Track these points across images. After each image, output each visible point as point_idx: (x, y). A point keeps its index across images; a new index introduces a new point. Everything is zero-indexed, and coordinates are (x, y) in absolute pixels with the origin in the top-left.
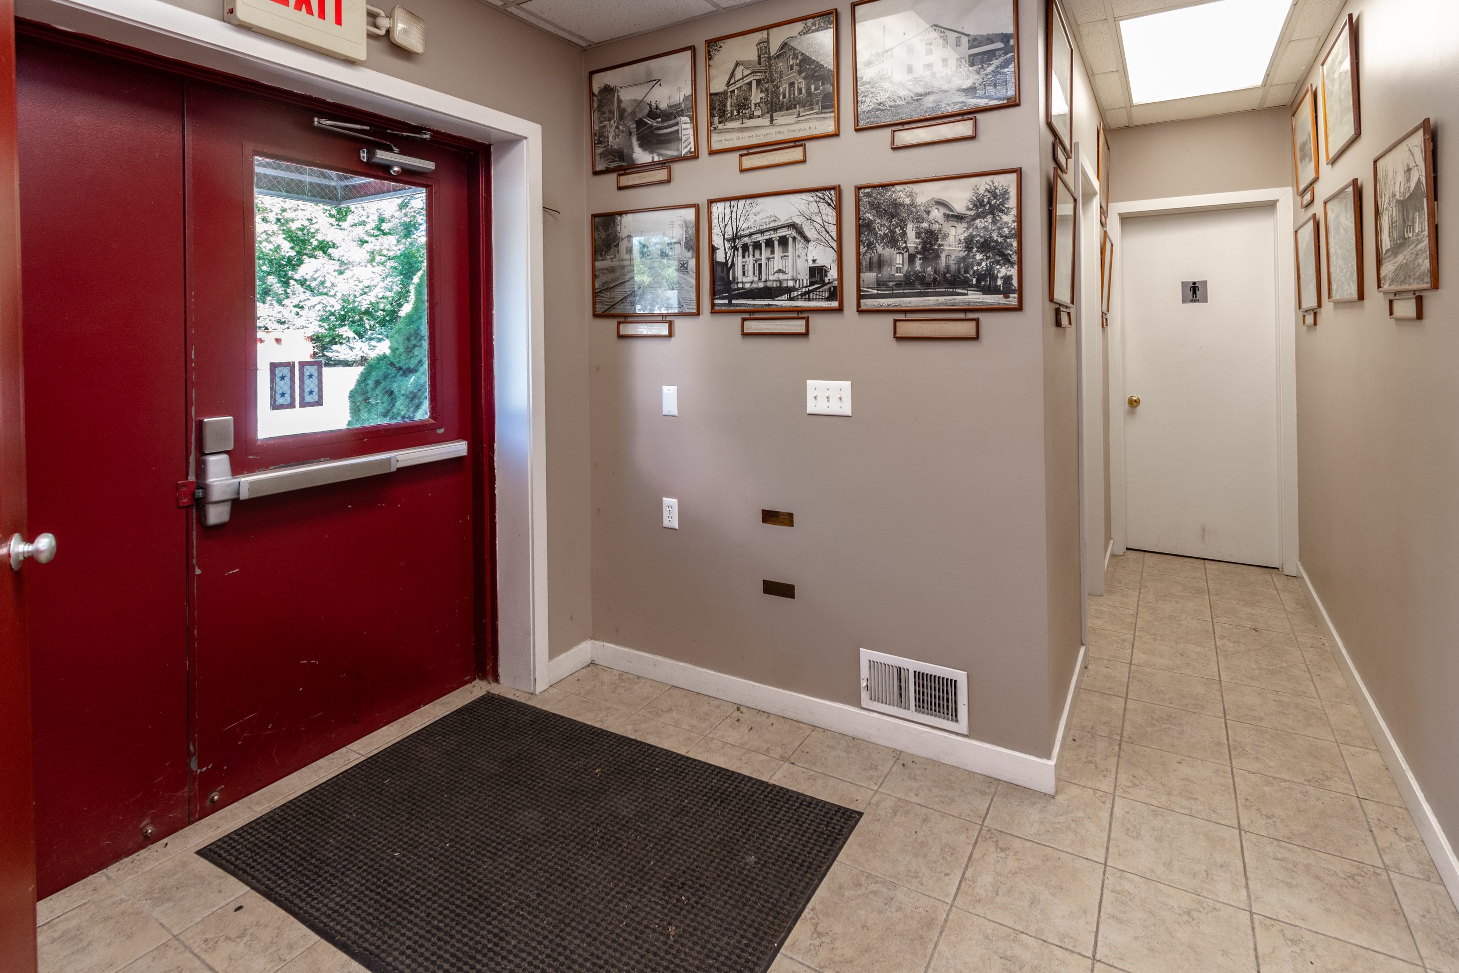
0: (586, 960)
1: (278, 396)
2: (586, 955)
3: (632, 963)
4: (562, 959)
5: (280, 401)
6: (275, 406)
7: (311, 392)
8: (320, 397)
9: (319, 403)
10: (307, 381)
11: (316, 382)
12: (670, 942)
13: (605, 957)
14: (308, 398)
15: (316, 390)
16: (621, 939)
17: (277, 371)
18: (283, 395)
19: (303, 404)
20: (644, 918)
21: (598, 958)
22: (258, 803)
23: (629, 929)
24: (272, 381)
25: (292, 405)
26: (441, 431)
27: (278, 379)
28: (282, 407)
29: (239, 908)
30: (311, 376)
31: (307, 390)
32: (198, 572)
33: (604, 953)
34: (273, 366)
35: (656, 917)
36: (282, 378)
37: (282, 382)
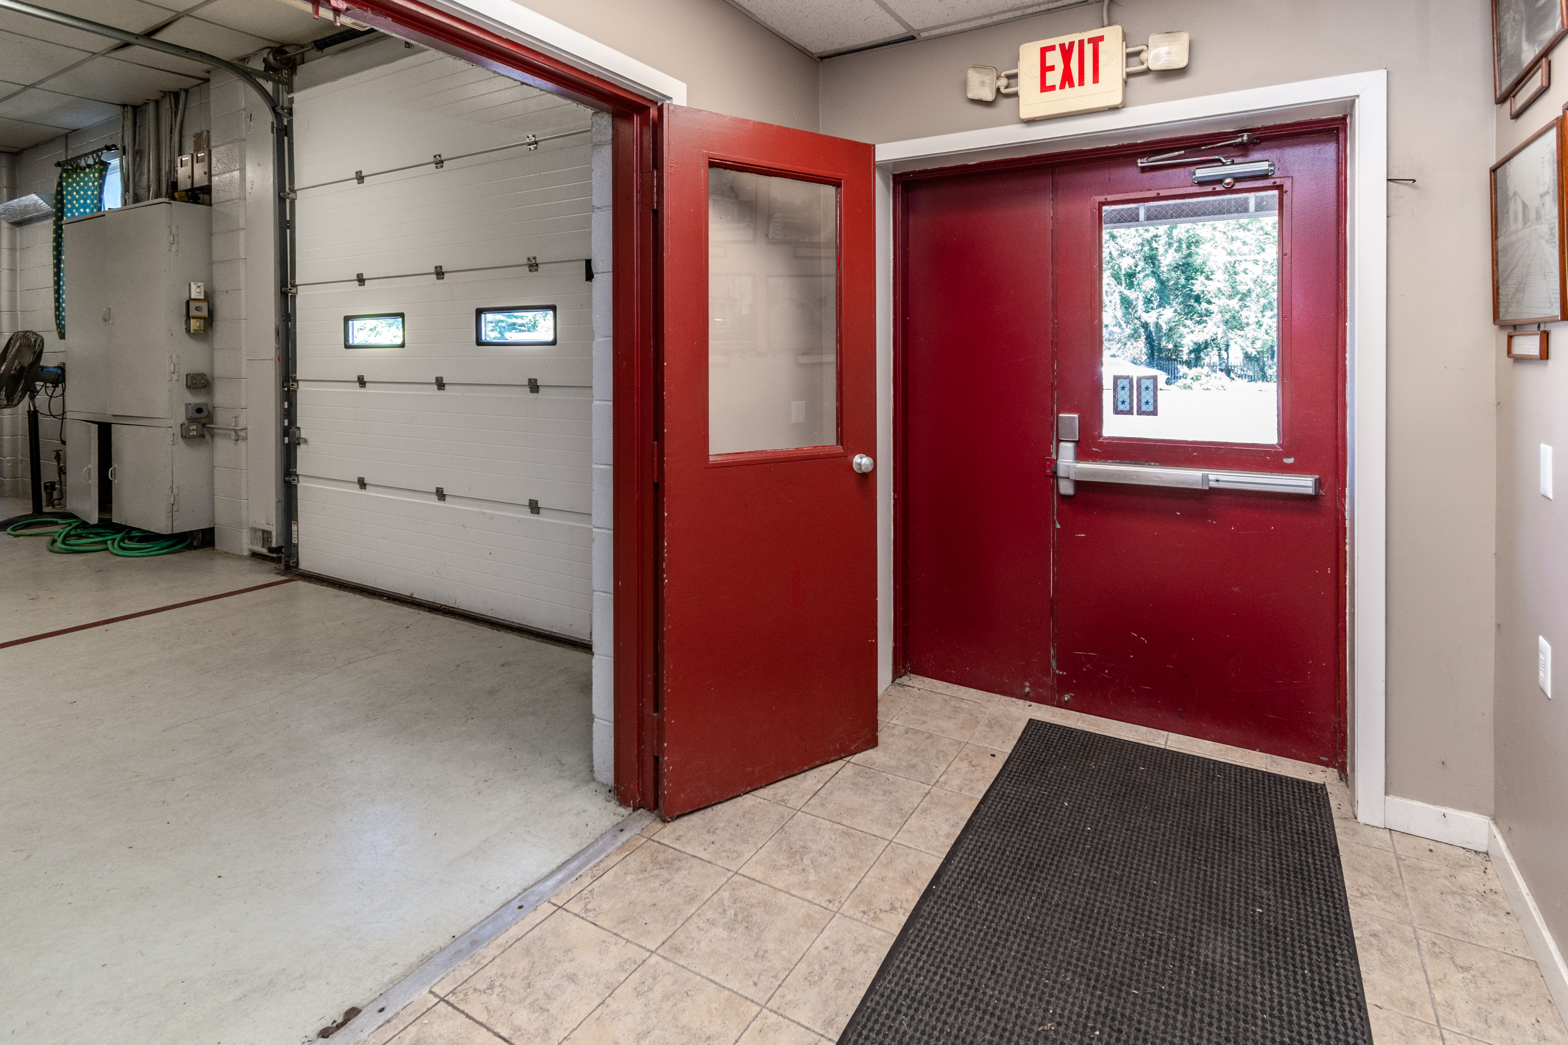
0: (998, 959)
1: (1119, 403)
2: (1003, 958)
3: (1003, 997)
4: (995, 940)
5: (1121, 407)
6: (1117, 411)
7: (1147, 403)
8: (1155, 408)
9: (1154, 413)
10: (1144, 393)
11: (1152, 394)
12: (1035, 1028)
13: (1005, 973)
14: (1144, 408)
15: (1151, 401)
16: (1028, 982)
17: (1119, 381)
18: (1123, 402)
19: (1140, 413)
20: (1058, 998)
21: (1002, 969)
22: (1084, 721)
23: (1041, 987)
24: (1115, 389)
25: (1130, 412)
26: (1291, 461)
27: (1119, 389)
28: (1122, 412)
29: (993, 755)
30: (1147, 388)
31: (1143, 401)
32: (1058, 526)
33: (1009, 971)
34: (1116, 379)
35: (1063, 1009)
36: (1123, 388)
37: (1123, 392)
